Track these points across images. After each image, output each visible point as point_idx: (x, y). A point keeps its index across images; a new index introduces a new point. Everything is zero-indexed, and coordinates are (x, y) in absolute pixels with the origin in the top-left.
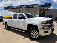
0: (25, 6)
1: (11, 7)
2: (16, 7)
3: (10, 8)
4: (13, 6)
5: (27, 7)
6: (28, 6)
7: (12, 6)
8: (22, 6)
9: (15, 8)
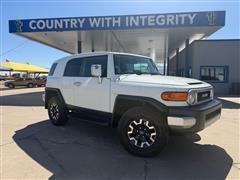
0: (106, 21)
1: (41, 24)
2: (64, 23)
3: (34, 25)
4: (50, 20)
5: (116, 24)
6: (119, 22)
7: (45, 20)
8: (92, 18)
9: (58, 29)
